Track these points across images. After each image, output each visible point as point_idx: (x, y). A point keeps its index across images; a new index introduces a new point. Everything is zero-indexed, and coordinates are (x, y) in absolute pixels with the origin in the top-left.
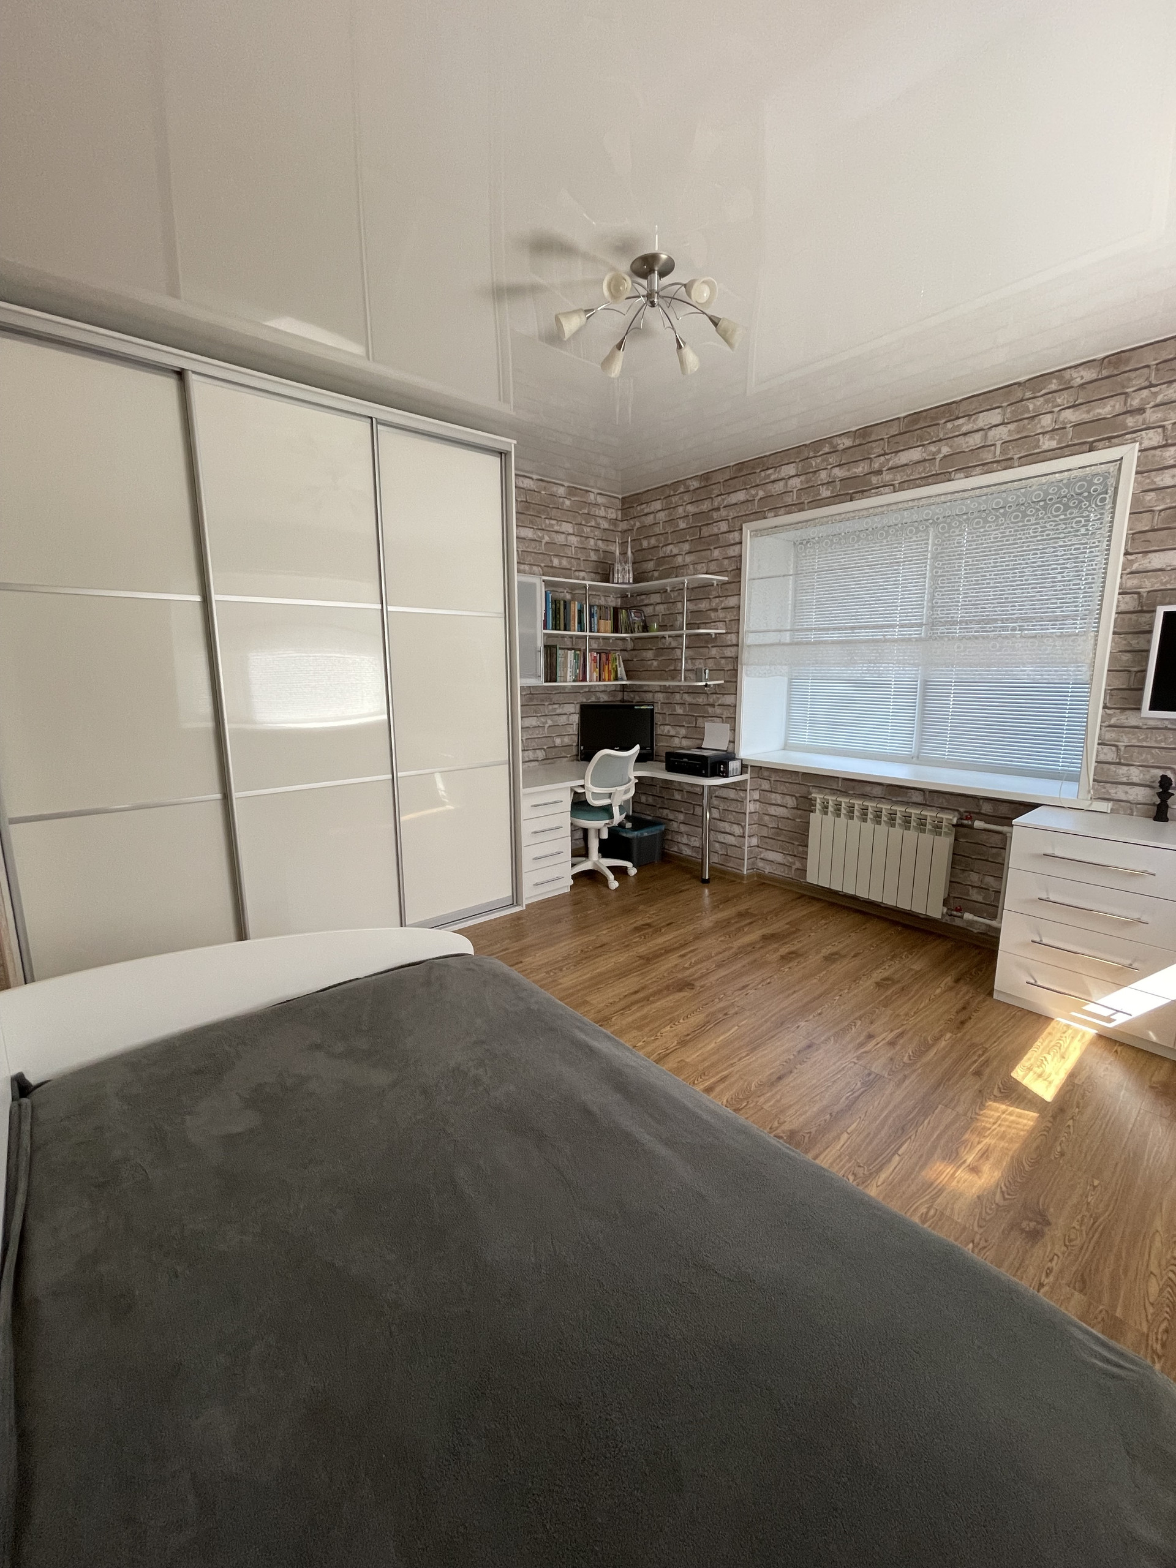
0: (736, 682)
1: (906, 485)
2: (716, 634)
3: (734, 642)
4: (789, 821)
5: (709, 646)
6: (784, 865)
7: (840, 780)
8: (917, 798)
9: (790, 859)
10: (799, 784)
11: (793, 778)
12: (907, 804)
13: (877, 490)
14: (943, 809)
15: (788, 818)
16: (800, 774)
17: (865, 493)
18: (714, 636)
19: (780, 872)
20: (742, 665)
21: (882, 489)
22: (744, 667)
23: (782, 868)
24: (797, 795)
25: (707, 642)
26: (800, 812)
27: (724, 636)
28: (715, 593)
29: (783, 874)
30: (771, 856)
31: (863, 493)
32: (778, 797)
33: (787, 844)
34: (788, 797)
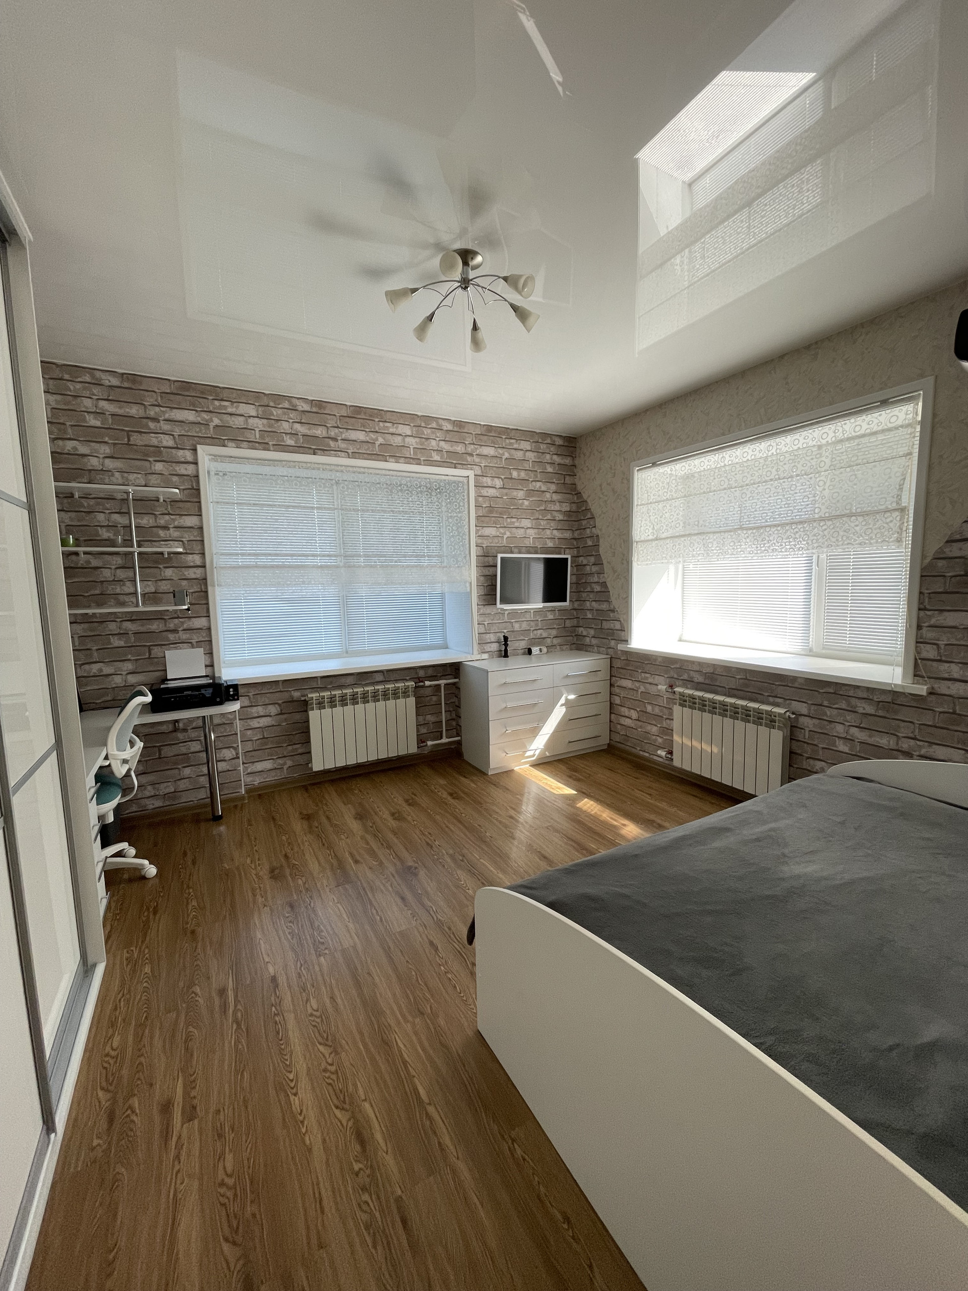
0: (207, 604)
1: (357, 455)
2: (169, 553)
3: (198, 563)
4: (275, 727)
5: (161, 566)
6: (276, 769)
7: (319, 679)
8: (380, 677)
9: (280, 761)
10: (281, 691)
11: (274, 687)
12: (373, 684)
13: (335, 453)
14: (397, 681)
15: (273, 726)
16: (281, 683)
17: (325, 452)
18: (166, 556)
19: (271, 778)
20: (213, 586)
21: (339, 453)
22: (217, 589)
23: (273, 773)
24: (280, 702)
25: (157, 562)
26: (285, 716)
27: (182, 556)
28: (162, 510)
29: (276, 778)
30: (259, 766)
31: (325, 451)
32: (260, 709)
33: (275, 749)
34: (270, 707)
